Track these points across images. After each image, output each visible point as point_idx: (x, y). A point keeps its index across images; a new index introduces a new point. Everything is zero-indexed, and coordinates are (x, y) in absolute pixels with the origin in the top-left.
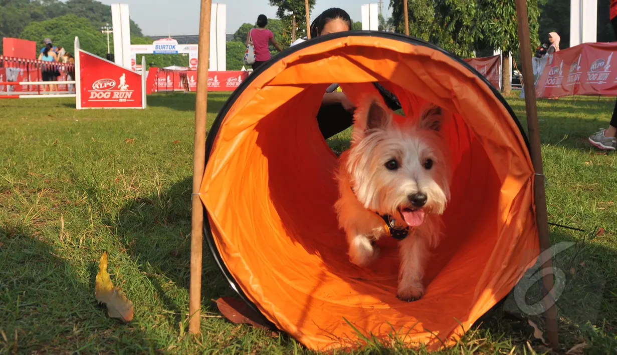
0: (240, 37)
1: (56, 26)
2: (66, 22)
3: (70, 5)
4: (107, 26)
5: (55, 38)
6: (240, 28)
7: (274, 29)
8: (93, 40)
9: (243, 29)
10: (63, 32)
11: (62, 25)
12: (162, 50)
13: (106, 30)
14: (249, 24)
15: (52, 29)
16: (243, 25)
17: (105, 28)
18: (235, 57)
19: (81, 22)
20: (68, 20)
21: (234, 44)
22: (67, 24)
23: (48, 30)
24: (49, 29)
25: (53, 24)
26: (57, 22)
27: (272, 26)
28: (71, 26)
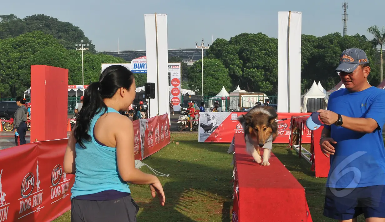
0: (214, 54)
1: (23, 43)
2: (33, 39)
3: (28, 22)
4: (82, 43)
5: (22, 56)
6: (214, 44)
7: (253, 44)
8: (62, 58)
9: (216, 45)
10: (31, 50)
11: (29, 42)
12: (140, 69)
13: (81, 47)
14: (223, 40)
15: (19, 47)
16: (216, 40)
17: (80, 45)
18: (212, 75)
19: (48, 39)
20: (34, 37)
21: (210, 62)
22: (34, 41)
23: (15, 48)
24: (16, 46)
25: (20, 42)
26: (24, 39)
27: (251, 42)
28: (39, 44)
